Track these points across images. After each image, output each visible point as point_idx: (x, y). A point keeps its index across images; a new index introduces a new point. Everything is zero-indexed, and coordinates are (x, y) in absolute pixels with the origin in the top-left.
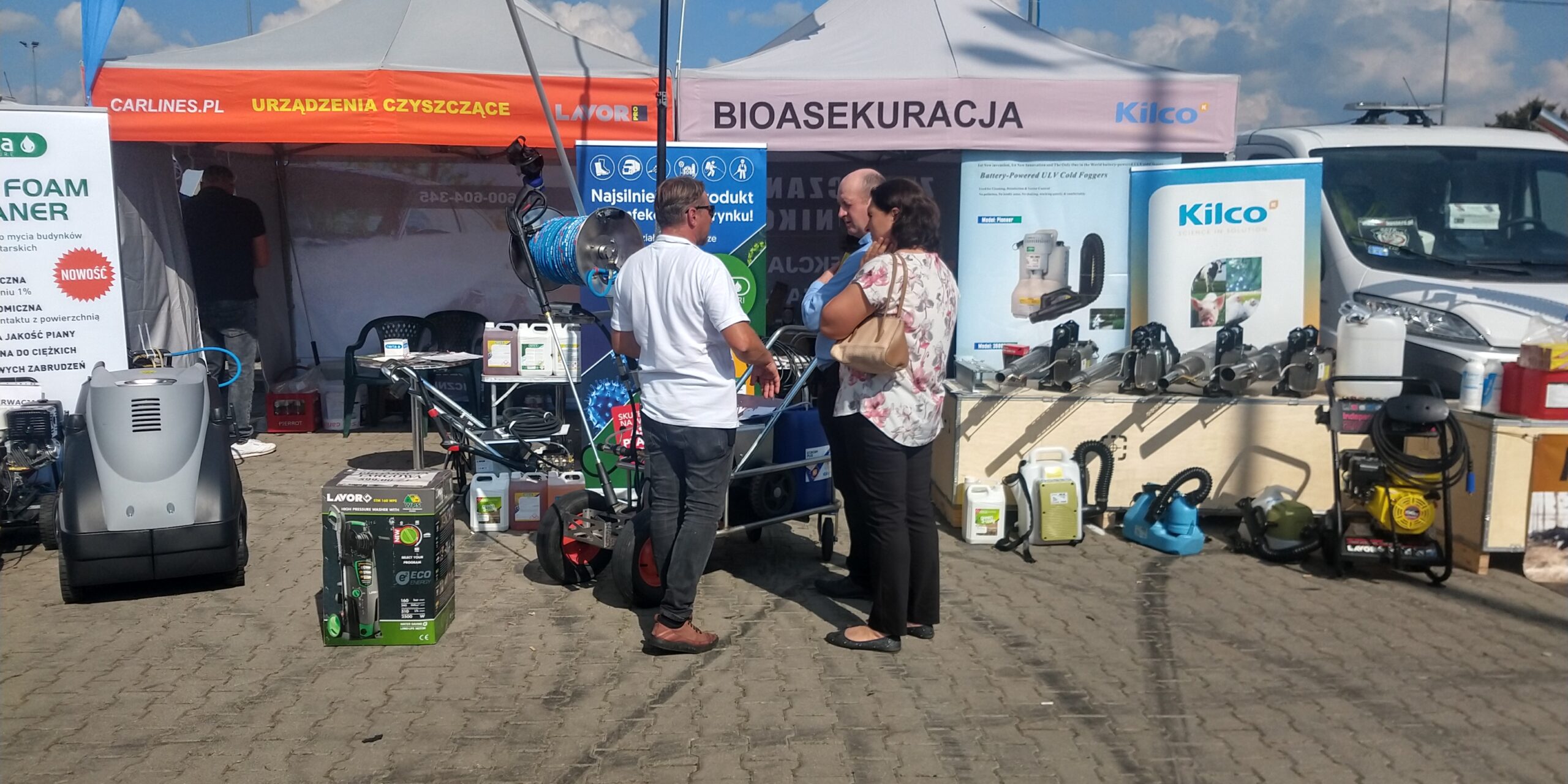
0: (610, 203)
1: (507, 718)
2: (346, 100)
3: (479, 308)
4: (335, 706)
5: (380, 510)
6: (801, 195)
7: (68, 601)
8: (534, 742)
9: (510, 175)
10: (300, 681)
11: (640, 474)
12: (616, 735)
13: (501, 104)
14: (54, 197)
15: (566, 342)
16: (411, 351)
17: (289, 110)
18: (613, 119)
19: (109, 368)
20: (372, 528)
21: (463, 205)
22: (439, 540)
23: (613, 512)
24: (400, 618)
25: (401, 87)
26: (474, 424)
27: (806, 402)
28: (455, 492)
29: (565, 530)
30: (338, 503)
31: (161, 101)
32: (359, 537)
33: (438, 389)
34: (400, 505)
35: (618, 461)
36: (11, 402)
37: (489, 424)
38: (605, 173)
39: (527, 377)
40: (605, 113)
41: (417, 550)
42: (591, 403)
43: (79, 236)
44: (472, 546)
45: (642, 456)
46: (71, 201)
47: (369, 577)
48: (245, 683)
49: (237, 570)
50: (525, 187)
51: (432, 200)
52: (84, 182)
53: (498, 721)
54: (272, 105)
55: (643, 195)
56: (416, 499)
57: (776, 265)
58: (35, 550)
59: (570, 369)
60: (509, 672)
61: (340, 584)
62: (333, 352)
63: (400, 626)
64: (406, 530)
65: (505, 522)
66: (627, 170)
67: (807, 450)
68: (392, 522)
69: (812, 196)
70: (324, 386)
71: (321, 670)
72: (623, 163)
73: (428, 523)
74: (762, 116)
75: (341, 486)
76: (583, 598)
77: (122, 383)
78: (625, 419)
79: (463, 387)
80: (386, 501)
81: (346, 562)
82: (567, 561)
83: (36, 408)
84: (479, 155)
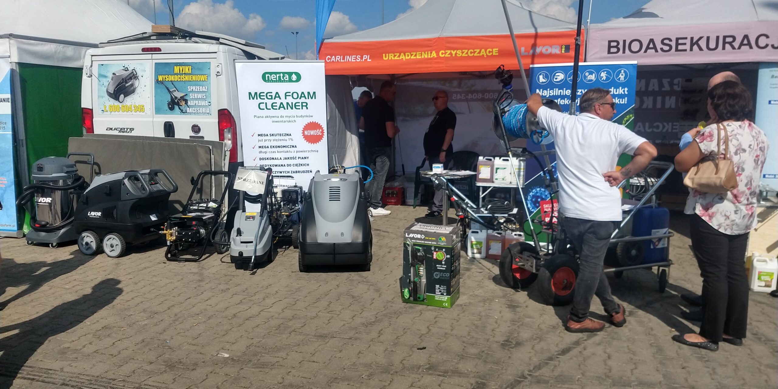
0: (546, 96)
1: (483, 349)
2: (423, 53)
3: (476, 150)
4: (405, 330)
5: (428, 242)
6: (657, 88)
7: (301, 271)
8: (497, 363)
9: (496, 84)
10: (391, 317)
11: (554, 236)
12: (538, 367)
13: (494, 50)
14: (303, 100)
15: (517, 167)
16: (445, 169)
17: (398, 58)
18: (551, 53)
19: (321, 173)
20: (424, 250)
21: (472, 100)
22: (453, 259)
23: (539, 255)
24: (435, 294)
25: (448, 45)
26: (471, 206)
27: (653, 203)
28: (461, 237)
29: (514, 262)
30: (410, 238)
31: (346, 57)
32: (418, 254)
33: (455, 187)
34: (436, 241)
35: (543, 229)
36: (284, 186)
37: (478, 205)
38: (544, 81)
39: (498, 184)
40: (547, 50)
41: (443, 263)
42: (529, 198)
43: (312, 116)
44: (468, 264)
45: (556, 227)
46: (309, 101)
47: (422, 273)
48: (369, 315)
49: (367, 264)
50: (503, 90)
51: (458, 98)
52: (314, 93)
53: (479, 350)
54: (391, 56)
55: (564, 91)
56: (444, 239)
57: (639, 127)
58: (290, 248)
59: (519, 181)
60: (484, 327)
61: (410, 275)
62: (411, 169)
63: (435, 298)
64: (439, 253)
65: (484, 254)
66: (556, 79)
67: (653, 231)
68: (433, 249)
69: (663, 89)
70: (406, 185)
71: (400, 313)
72: (554, 75)
73: (449, 251)
74: (635, 46)
75: (412, 230)
76: (522, 296)
77: (326, 179)
78: (547, 207)
79: (466, 188)
80: (430, 239)
81: (413, 265)
82: (514, 278)
83: (293, 189)
84: (481, 75)
